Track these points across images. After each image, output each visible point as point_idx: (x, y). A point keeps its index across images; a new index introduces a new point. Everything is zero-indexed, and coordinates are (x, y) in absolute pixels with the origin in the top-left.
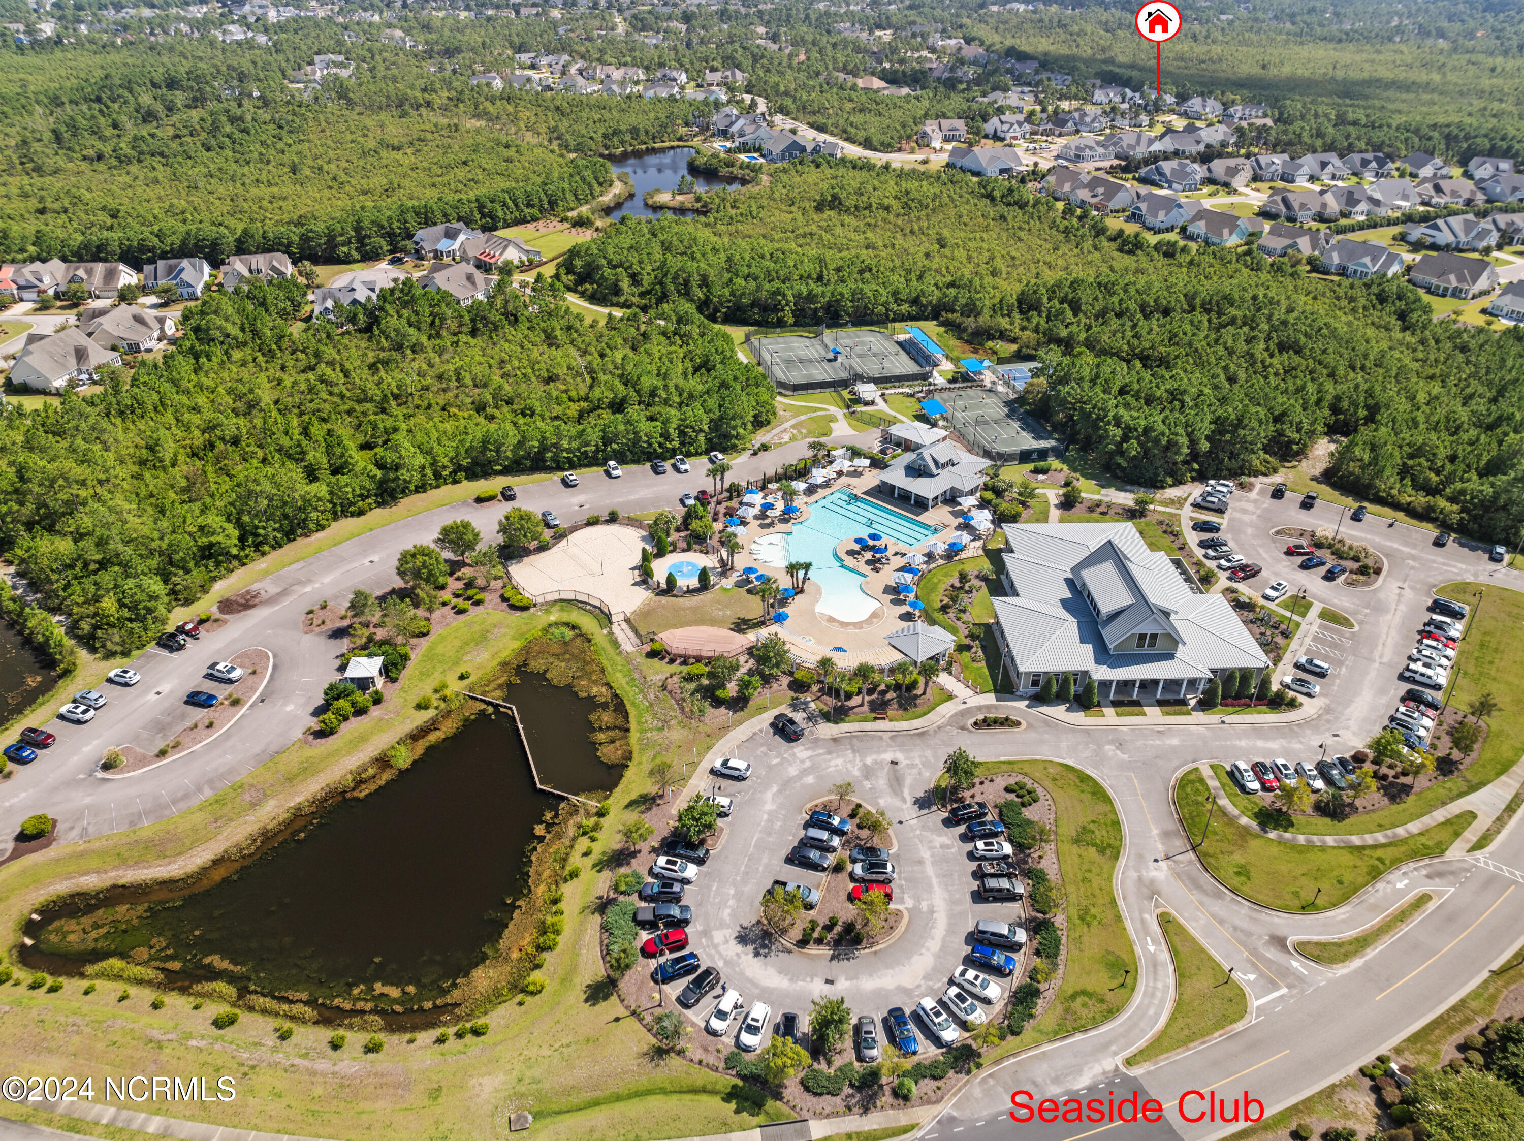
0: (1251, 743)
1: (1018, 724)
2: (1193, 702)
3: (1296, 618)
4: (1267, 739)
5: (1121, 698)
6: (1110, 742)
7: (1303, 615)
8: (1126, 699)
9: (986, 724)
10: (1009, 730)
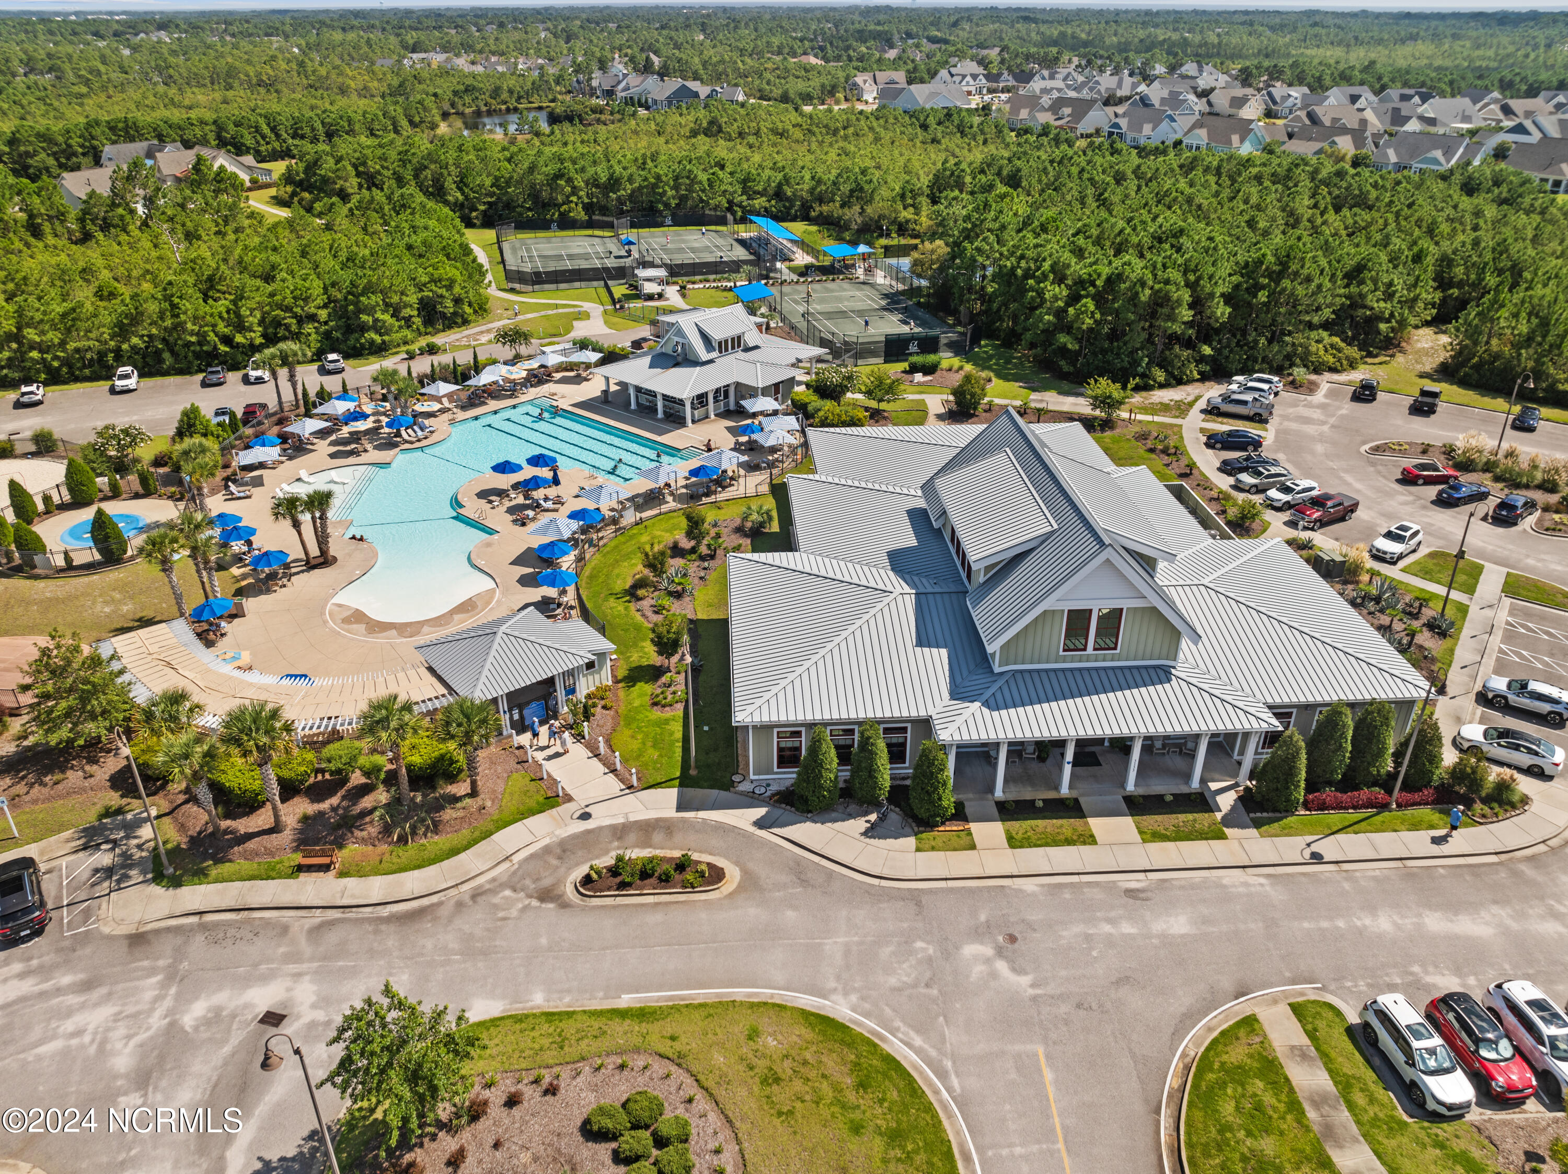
0: (1408, 923)
1: (716, 875)
2: (1226, 801)
3: (1455, 595)
4: (1453, 907)
5: (1027, 794)
6: (979, 933)
7: (1470, 590)
8: (1041, 795)
9: (619, 878)
10: (683, 898)
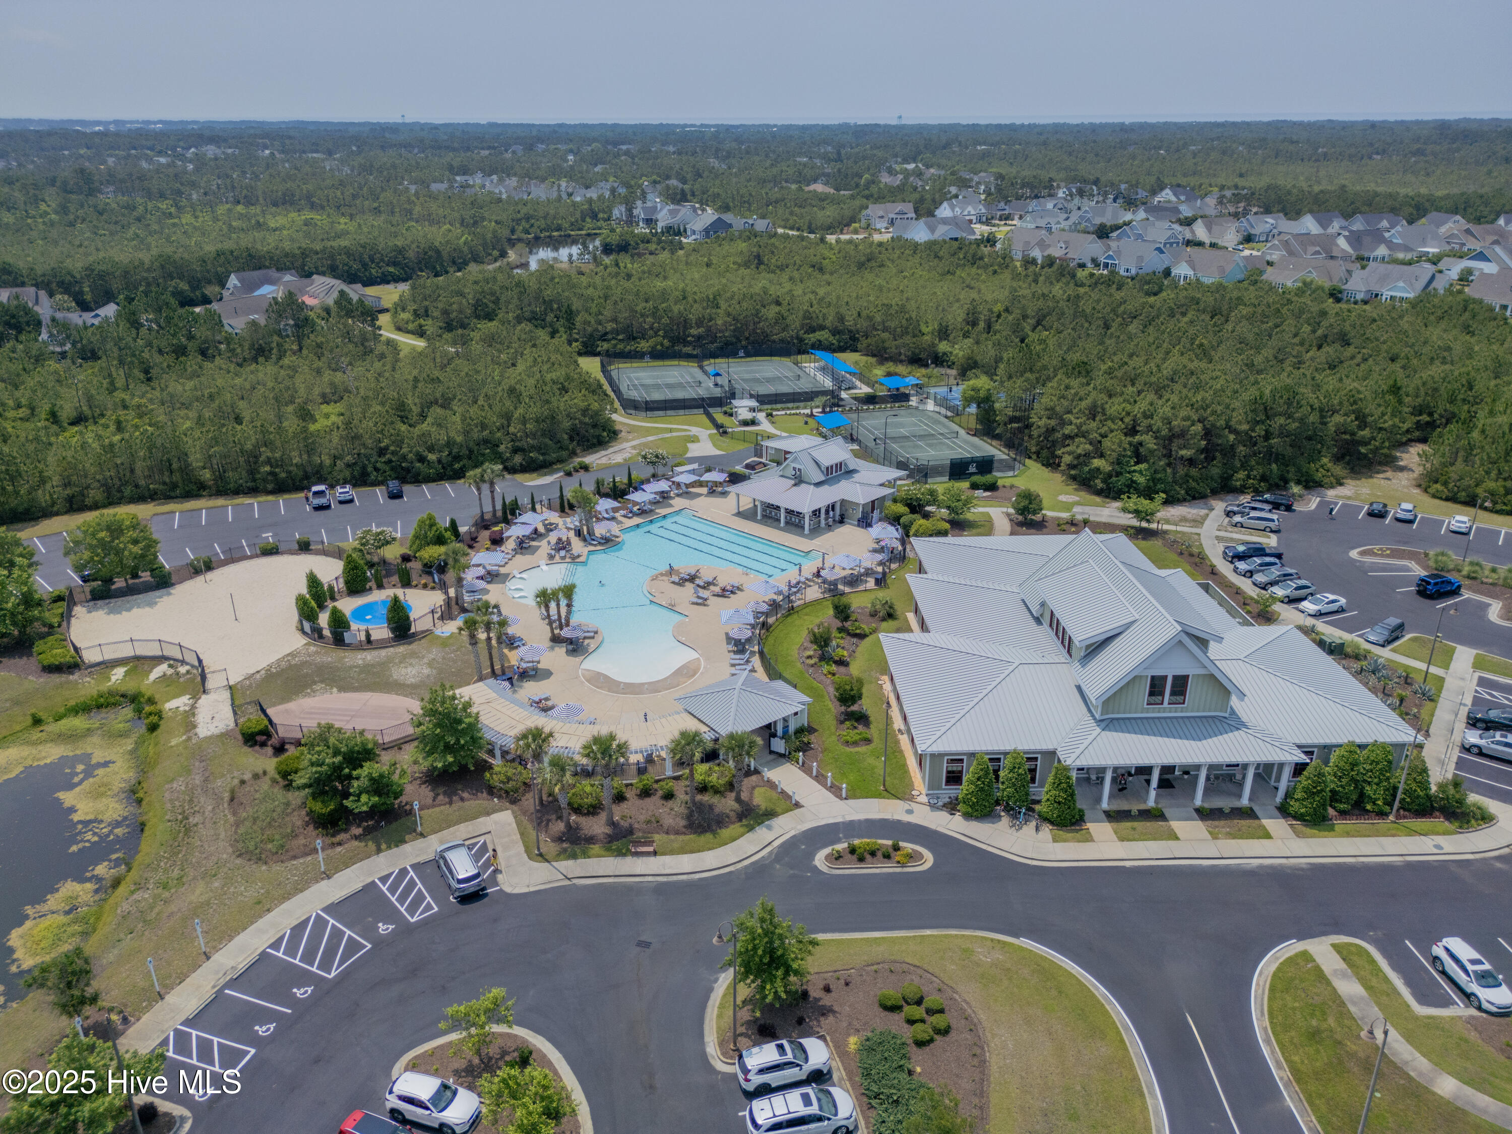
1: (919, 856)
3: (1433, 670)
5: (1124, 805)
7: (1446, 667)
8: (1135, 807)
9: (855, 857)
10: (898, 870)
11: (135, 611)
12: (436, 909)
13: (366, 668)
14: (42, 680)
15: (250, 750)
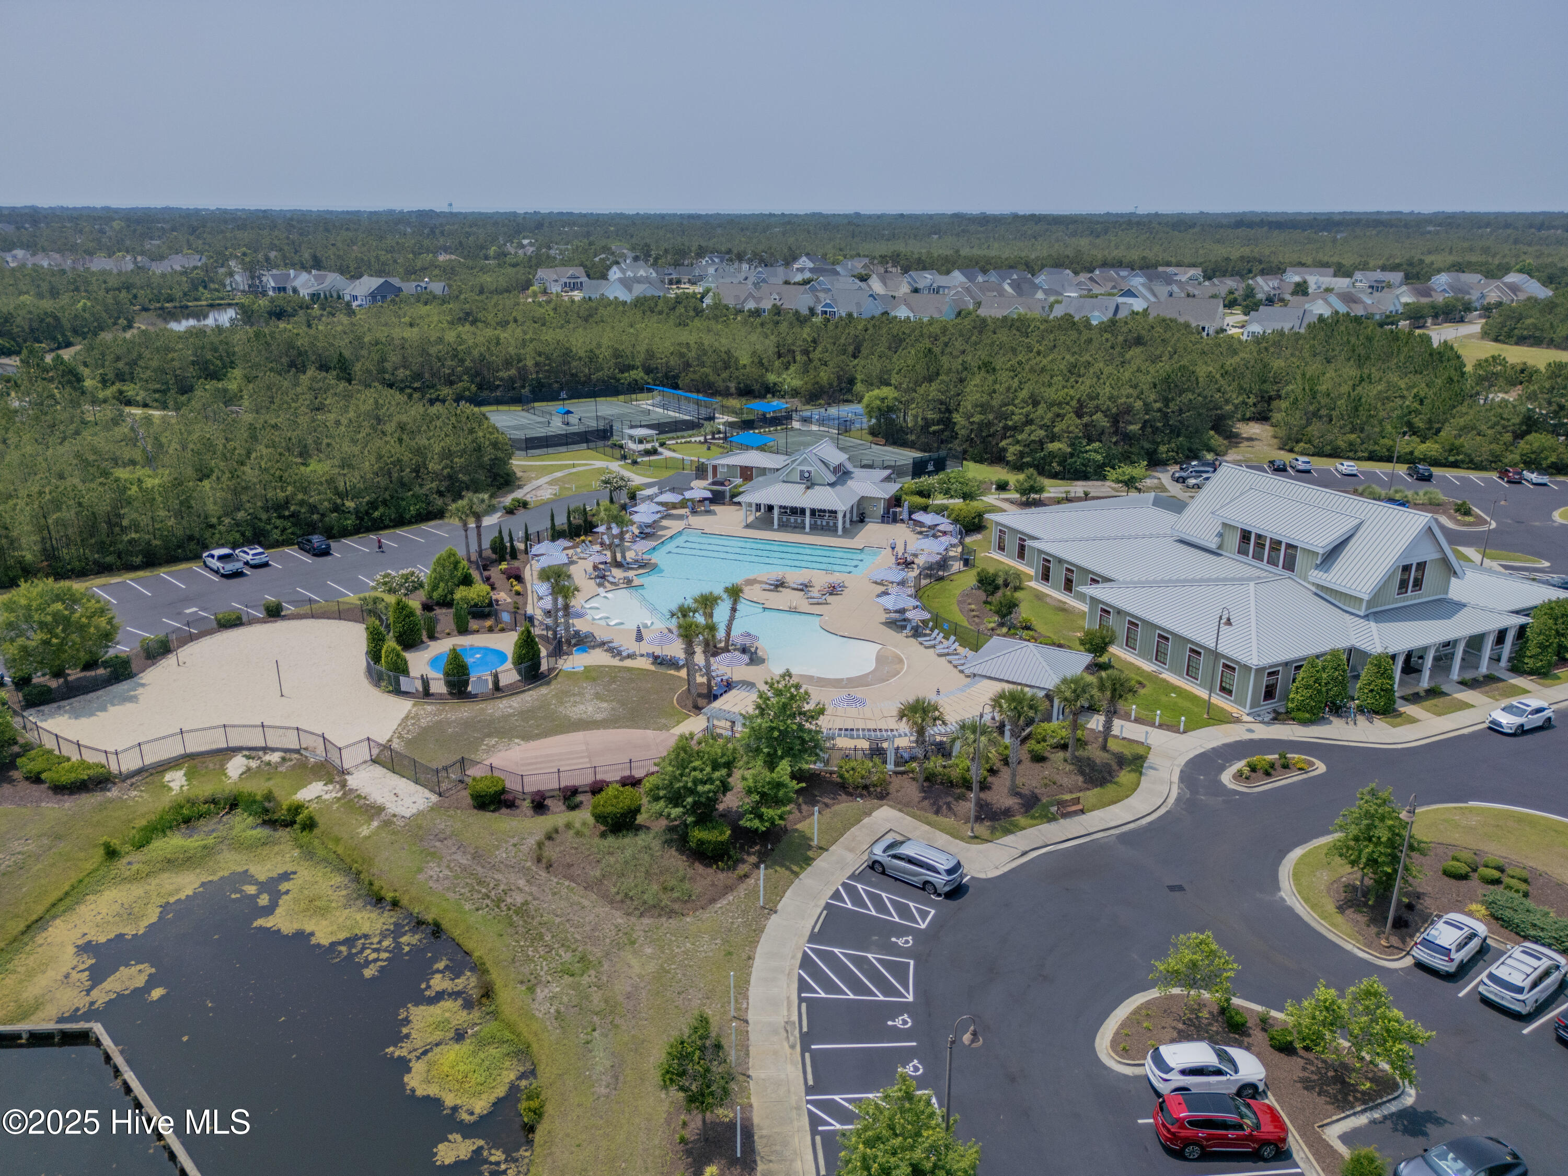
5: (1408, 690)
8: (1419, 689)
9: (1260, 774)
10: (1305, 776)
11: (113, 710)
12: (933, 912)
13: (525, 714)
14: (67, 805)
15: (496, 815)
